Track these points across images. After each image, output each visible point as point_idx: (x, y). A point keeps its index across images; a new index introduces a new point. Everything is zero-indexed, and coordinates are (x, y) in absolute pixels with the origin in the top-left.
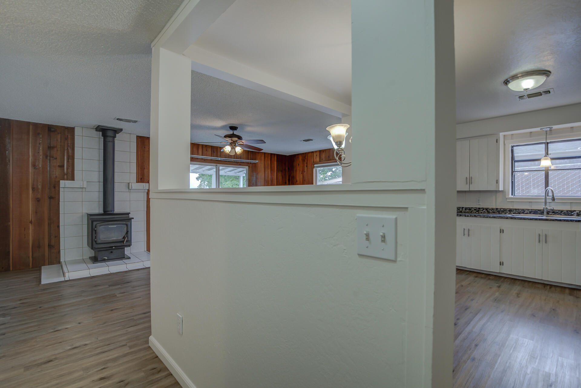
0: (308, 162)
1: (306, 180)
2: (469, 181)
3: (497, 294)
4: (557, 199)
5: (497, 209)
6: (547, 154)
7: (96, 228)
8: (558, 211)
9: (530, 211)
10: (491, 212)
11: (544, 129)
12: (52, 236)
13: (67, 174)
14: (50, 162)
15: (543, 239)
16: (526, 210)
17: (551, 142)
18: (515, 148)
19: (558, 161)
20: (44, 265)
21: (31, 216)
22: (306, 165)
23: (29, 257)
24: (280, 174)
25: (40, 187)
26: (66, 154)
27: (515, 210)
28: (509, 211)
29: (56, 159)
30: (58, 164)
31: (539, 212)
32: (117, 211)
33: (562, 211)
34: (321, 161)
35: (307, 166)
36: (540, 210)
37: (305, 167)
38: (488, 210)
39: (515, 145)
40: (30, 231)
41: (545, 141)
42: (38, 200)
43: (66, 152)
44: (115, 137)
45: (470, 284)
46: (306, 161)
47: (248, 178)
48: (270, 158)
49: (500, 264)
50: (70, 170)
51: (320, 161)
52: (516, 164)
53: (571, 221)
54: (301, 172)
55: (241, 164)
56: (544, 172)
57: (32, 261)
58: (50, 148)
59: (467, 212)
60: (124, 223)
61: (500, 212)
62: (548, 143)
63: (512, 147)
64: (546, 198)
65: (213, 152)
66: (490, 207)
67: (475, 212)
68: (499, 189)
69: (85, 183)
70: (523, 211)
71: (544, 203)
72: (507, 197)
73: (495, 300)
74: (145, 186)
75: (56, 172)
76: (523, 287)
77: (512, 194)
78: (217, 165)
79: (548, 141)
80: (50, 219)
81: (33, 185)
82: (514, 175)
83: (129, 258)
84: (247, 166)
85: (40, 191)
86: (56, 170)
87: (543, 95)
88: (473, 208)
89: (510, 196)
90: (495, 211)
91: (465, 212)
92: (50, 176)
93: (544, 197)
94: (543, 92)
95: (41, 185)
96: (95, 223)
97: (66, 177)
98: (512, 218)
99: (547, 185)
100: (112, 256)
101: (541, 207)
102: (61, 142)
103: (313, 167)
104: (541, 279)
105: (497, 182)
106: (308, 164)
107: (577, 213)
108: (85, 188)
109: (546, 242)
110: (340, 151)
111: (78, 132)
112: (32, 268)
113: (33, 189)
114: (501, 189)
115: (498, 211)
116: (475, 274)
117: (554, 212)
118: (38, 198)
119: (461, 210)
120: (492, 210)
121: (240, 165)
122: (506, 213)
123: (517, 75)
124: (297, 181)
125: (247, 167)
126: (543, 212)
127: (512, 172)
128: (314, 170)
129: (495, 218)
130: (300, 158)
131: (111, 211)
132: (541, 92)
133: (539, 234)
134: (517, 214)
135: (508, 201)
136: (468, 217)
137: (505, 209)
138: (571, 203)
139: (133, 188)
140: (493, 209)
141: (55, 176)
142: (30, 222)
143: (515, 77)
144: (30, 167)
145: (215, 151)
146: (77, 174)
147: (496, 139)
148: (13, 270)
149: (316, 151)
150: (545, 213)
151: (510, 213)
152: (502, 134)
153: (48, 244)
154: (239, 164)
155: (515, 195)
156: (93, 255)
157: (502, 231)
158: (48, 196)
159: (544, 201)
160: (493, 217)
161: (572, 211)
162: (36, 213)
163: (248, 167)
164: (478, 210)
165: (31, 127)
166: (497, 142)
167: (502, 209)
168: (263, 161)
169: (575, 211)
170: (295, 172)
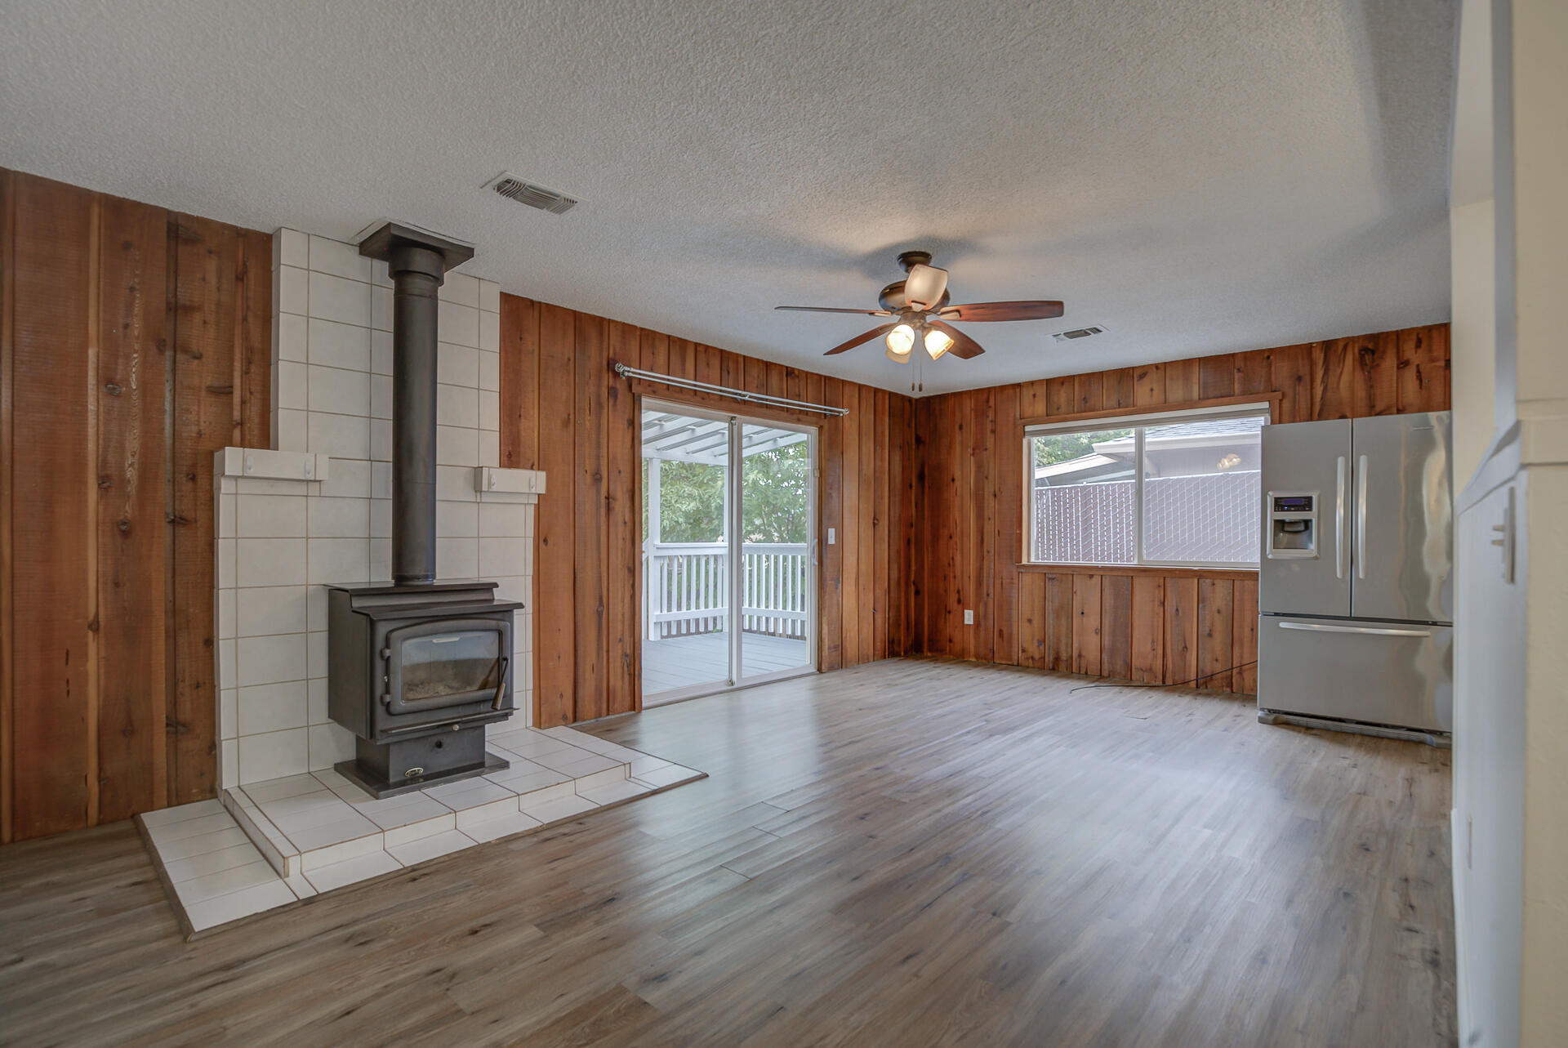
0: (999, 419)
1: (990, 477)
7: (387, 646)
12: (183, 681)
13: (242, 424)
14: (174, 371)
20: (151, 807)
21: (94, 600)
22: (989, 427)
23: (86, 777)
25: (131, 474)
26: (238, 342)
29: (199, 357)
30: (209, 381)
32: (445, 574)
34: (1051, 415)
35: (993, 431)
37: (989, 433)
40: (92, 666)
42: (125, 531)
43: (238, 331)
44: (439, 281)
46: (991, 414)
47: (817, 467)
48: (872, 401)
50: (254, 411)
51: (1047, 415)
54: (970, 450)
57: (101, 792)
58: (176, 309)
60: (492, 623)
65: (725, 374)
69: (323, 460)
74: (533, 480)
75: (198, 413)
78: (733, 418)
80: (173, 611)
81: (103, 464)
83: (504, 765)
85: (132, 489)
86: (199, 406)
92: (174, 430)
95: (136, 466)
96: (382, 629)
97: (237, 434)
100: (443, 760)
102: (219, 289)
103: (1020, 433)
106: (1000, 423)
108: (320, 481)
111: (290, 253)
112: (100, 823)
113: (103, 480)
118: (124, 523)
121: (799, 421)
124: (953, 480)
125: (814, 430)
128: (1025, 441)
130: (969, 405)
131: (426, 577)
139: (494, 488)
141: (194, 429)
142: (90, 627)
144: (90, 387)
145: (731, 370)
146: (286, 422)
148: (13, 841)
149: (1032, 383)
153: (167, 717)
154: (795, 416)
156: (350, 754)
158: (167, 514)
162: (117, 584)
163: (818, 427)
165: (95, 211)
168: (855, 413)
170: (944, 450)
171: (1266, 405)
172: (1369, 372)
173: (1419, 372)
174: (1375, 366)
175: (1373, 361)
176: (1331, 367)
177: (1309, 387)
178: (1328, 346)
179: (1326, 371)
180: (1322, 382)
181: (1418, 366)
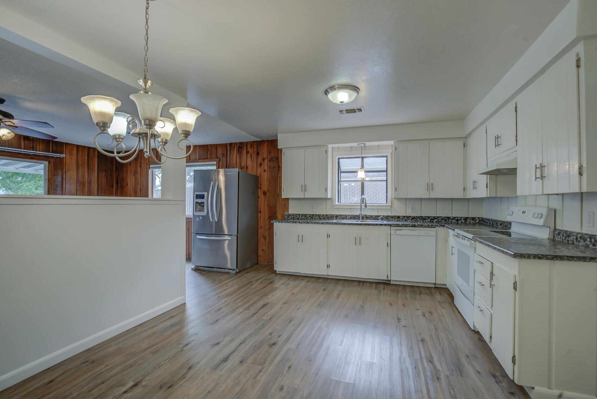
0: (142, 162)
1: (139, 184)
2: (304, 188)
3: (322, 298)
4: (369, 205)
5: (327, 215)
6: (363, 166)
8: (370, 216)
9: (350, 216)
10: (322, 218)
11: (360, 145)
15: (358, 241)
16: (348, 216)
17: (365, 157)
18: (341, 160)
19: (370, 174)
22: (139, 164)
24: (103, 175)
27: (340, 216)
28: (336, 217)
31: (357, 217)
33: (372, 216)
35: (140, 167)
36: (357, 216)
37: (139, 167)
38: (320, 217)
39: (341, 157)
41: (361, 156)
45: (300, 290)
46: (139, 160)
47: (47, 178)
48: (86, 153)
49: (328, 267)
52: (342, 174)
53: (377, 225)
54: (133, 173)
55: (33, 157)
56: (360, 183)
59: (303, 219)
61: (329, 218)
62: (363, 158)
63: (339, 159)
64: (361, 205)
66: (322, 213)
67: (310, 219)
68: (327, 196)
70: (345, 217)
71: (360, 210)
72: (334, 204)
73: (319, 305)
76: (344, 287)
77: (338, 202)
79: (363, 156)
82: (341, 184)
84: (45, 160)
87: (357, 113)
88: (308, 215)
89: (336, 204)
90: (325, 217)
91: (301, 219)
93: (360, 204)
94: (356, 109)
98: (336, 224)
99: (363, 193)
101: (357, 213)
103: (148, 167)
104: (357, 277)
105: (326, 190)
106: (142, 163)
107: (381, 218)
109: (360, 244)
110: (118, 140)
114: (329, 196)
115: (327, 217)
116: (308, 279)
117: (367, 217)
119: (298, 216)
120: (322, 217)
122: (333, 219)
123: (334, 86)
124: (127, 184)
126: (359, 218)
127: (339, 182)
128: (150, 171)
129: (323, 224)
132: (355, 109)
133: (355, 237)
134: (341, 219)
135: (335, 207)
136: (302, 224)
137: (332, 215)
138: (378, 209)
140: (323, 215)
143: (333, 88)
147: (325, 150)
150: (361, 218)
151: (336, 219)
152: (330, 146)
154: (30, 157)
155: (341, 202)
157: (328, 236)
159: (360, 208)
160: (321, 224)
161: (378, 216)
163: (48, 162)
164: (312, 217)
166: (326, 153)
167: (330, 216)
168: (74, 157)
169: (380, 216)
170: (125, 173)
171: (215, 163)
172: (240, 154)
173: (251, 155)
174: (241, 153)
175: (241, 151)
176: (231, 152)
177: (226, 158)
178: (231, 144)
179: (230, 153)
180: (229, 156)
181: (251, 153)
